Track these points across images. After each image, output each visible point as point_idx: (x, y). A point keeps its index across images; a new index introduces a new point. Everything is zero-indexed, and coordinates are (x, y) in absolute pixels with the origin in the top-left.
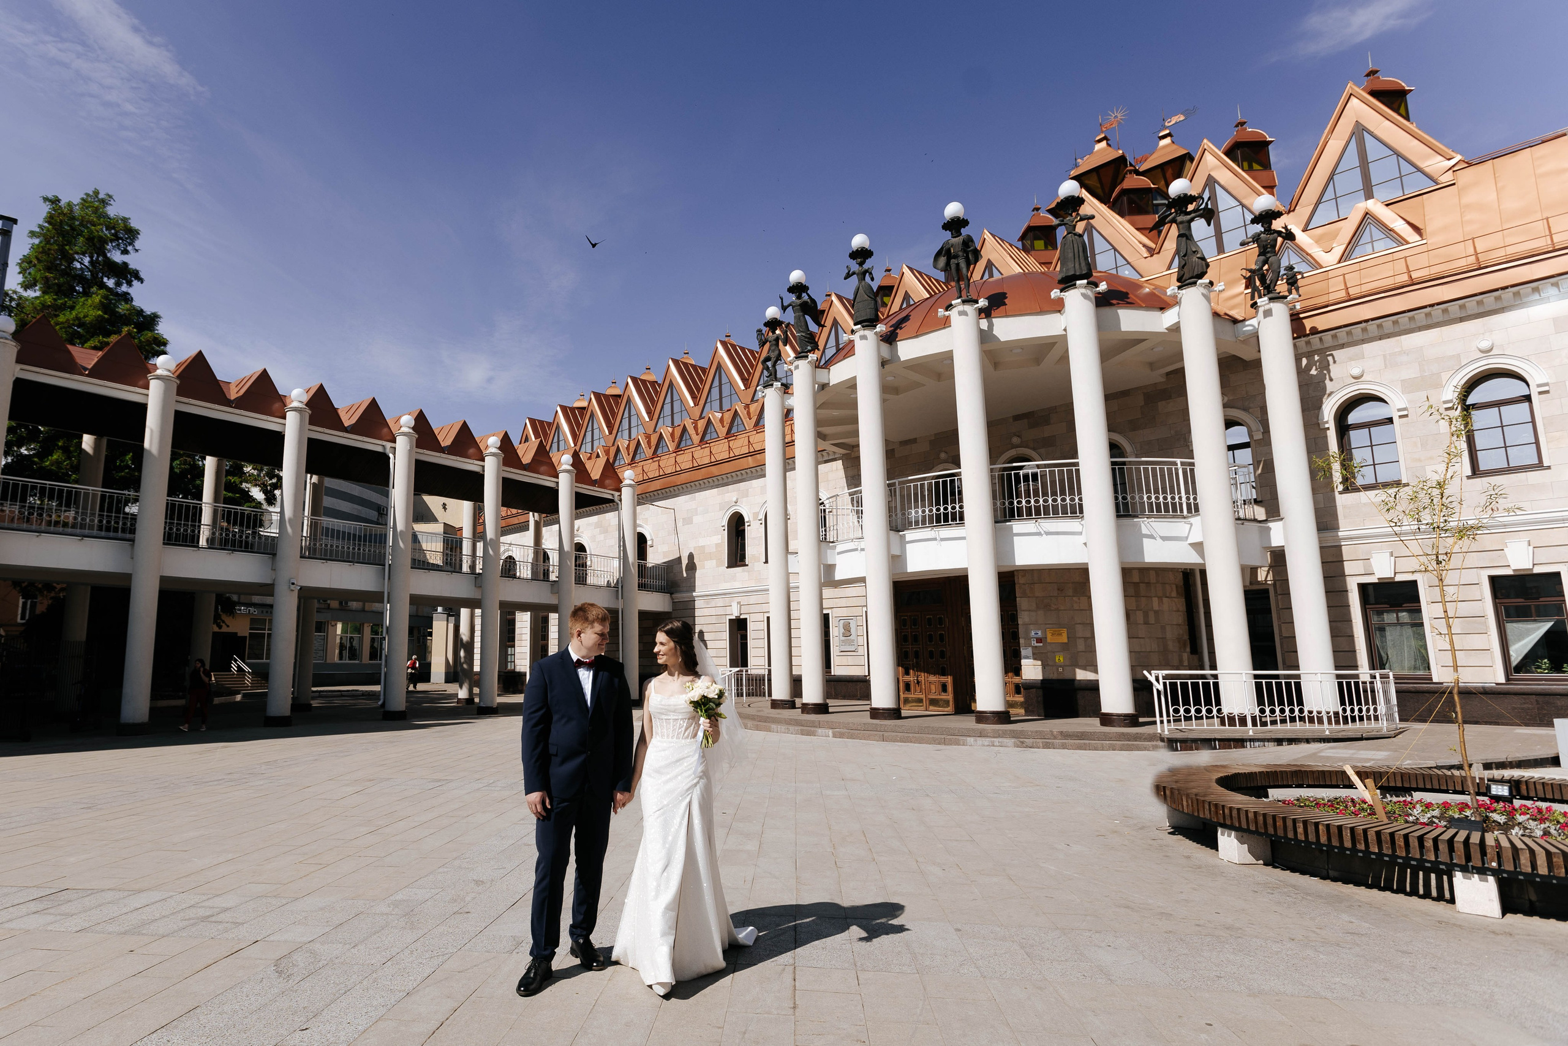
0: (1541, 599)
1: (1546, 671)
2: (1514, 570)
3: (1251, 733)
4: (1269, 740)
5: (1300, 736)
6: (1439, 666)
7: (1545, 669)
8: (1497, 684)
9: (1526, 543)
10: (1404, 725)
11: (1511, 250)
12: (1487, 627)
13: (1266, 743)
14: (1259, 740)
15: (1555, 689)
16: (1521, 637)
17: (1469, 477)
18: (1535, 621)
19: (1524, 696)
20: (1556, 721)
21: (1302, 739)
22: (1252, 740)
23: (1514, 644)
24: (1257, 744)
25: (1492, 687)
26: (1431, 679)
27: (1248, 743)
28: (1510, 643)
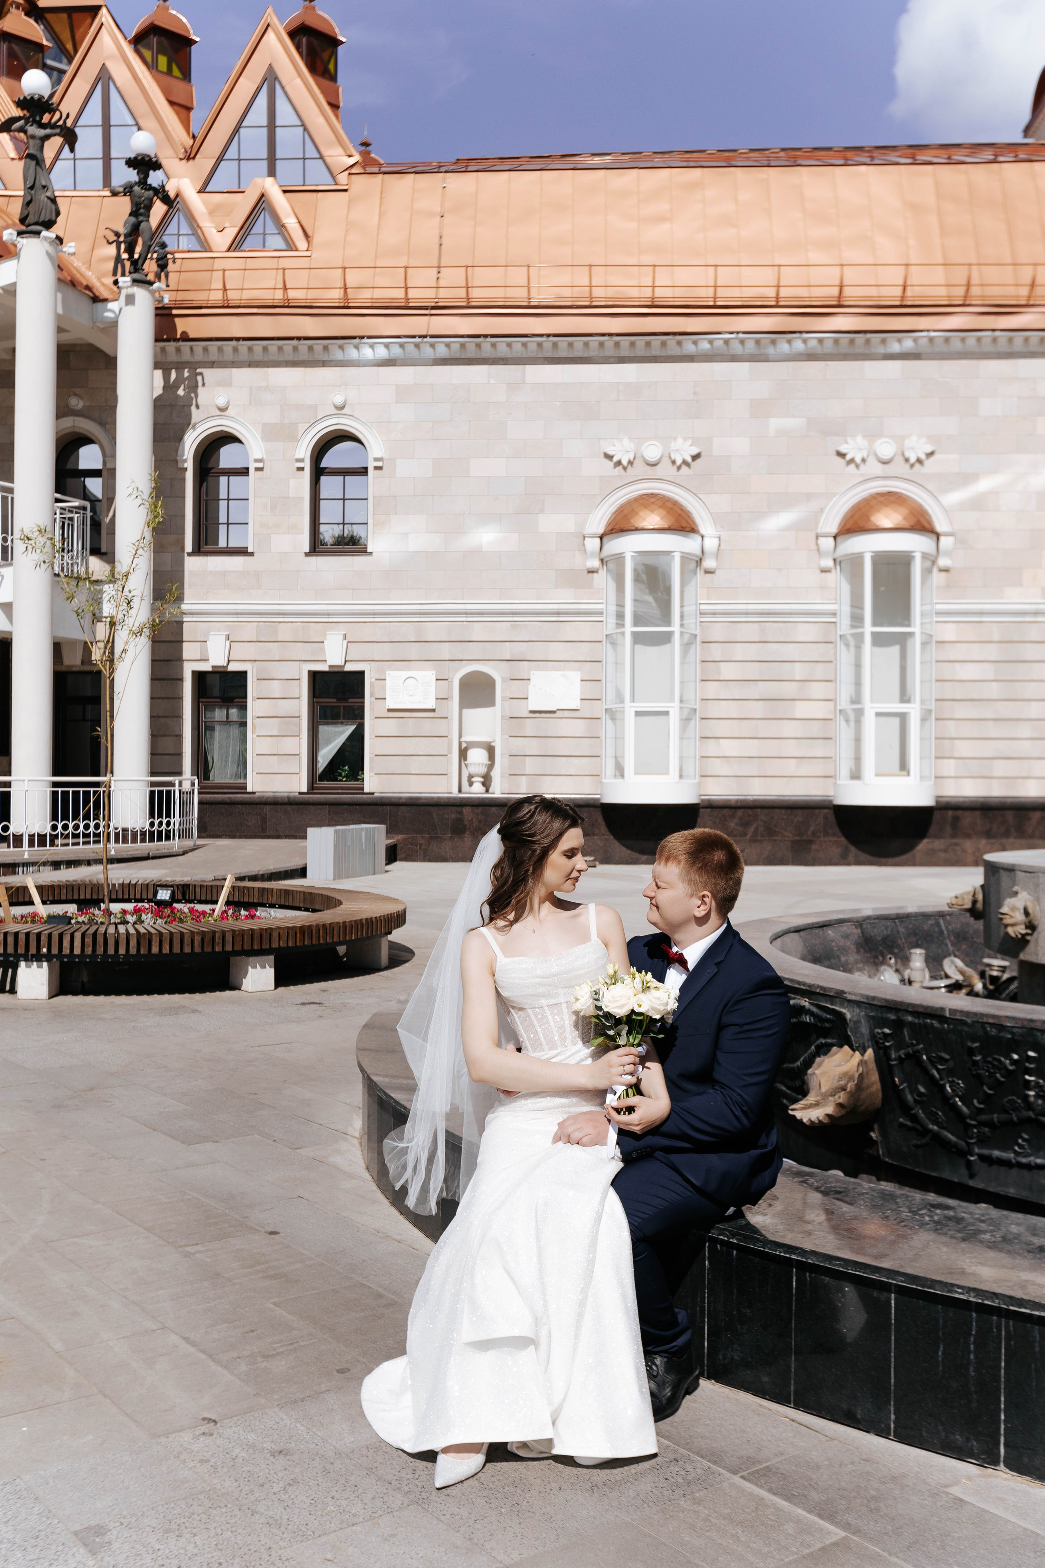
0: (350, 700)
1: (344, 779)
2: (330, 666)
3: (26, 856)
4: (44, 864)
5: (81, 857)
6: (255, 773)
7: (344, 777)
8: (300, 793)
9: (341, 637)
10: (201, 842)
11: (379, 294)
12: (300, 730)
13: (42, 868)
14: (34, 864)
15: (345, 798)
16: (328, 742)
17: (307, 554)
18: (342, 723)
19: (320, 807)
20: (310, 831)
21: (83, 861)
22: (26, 864)
23: (323, 749)
24: (31, 869)
25: (295, 797)
26: (246, 788)
27: (21, 869)
28: (320, 746)
